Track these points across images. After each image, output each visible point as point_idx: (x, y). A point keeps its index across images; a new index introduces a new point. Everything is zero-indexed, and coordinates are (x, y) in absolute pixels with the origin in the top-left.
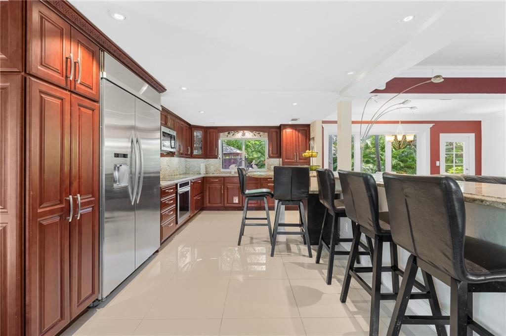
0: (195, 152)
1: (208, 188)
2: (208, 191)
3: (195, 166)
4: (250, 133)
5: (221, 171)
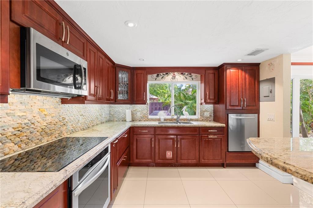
0: (120, 97)
1: (135, 140)
2: (135, 143)
3: (120, 112)
4: (181, 76)
5: (149, 118)
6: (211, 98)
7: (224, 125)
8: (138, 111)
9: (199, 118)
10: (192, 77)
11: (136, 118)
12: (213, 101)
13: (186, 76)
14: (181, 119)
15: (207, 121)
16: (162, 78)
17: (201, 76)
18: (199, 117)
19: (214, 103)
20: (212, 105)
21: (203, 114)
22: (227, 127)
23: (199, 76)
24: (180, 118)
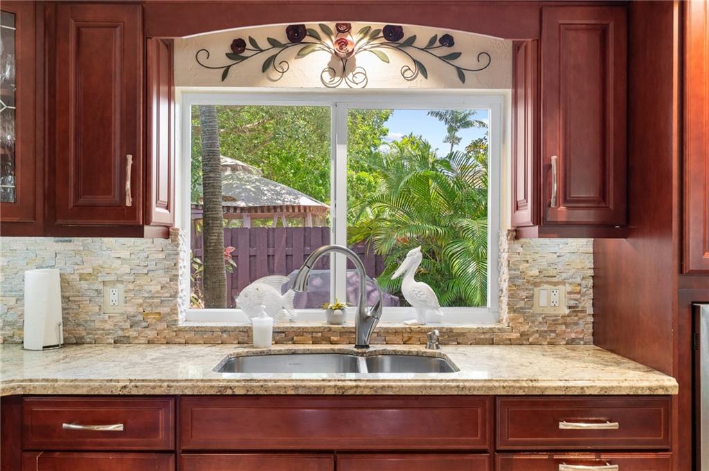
4: (389, 52)
5: (181, 324)
6: (580, 192)
7: (668, 383)
8: (112, 278)
9: (504, 325)
10: (459, 62)
11: (98, 325)
12: (592, 212)
13: (423, 58)
14: (387, 331)
15: (550, 344)
16: (265, 67)
17: (516, 48)
18: (505, 315)
19: (602, 230)
20: (584, 241)
21: (530, 297)
22: (688, 394)
23: (501, 47)
24: (382, 324)
